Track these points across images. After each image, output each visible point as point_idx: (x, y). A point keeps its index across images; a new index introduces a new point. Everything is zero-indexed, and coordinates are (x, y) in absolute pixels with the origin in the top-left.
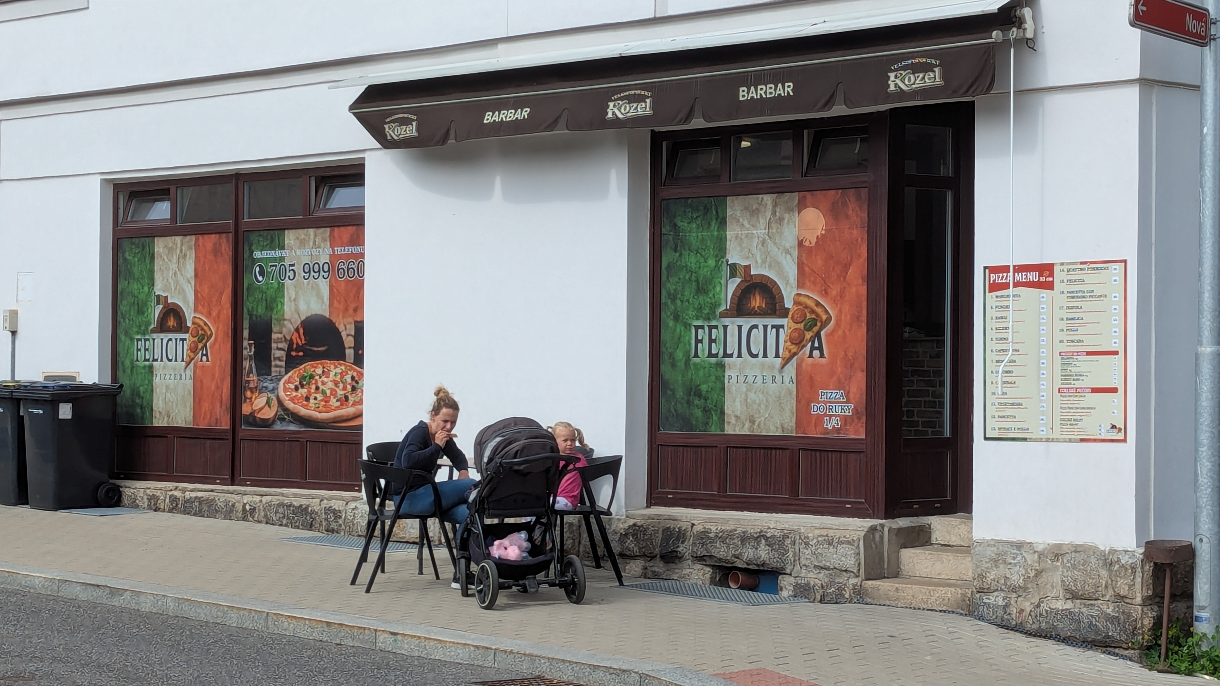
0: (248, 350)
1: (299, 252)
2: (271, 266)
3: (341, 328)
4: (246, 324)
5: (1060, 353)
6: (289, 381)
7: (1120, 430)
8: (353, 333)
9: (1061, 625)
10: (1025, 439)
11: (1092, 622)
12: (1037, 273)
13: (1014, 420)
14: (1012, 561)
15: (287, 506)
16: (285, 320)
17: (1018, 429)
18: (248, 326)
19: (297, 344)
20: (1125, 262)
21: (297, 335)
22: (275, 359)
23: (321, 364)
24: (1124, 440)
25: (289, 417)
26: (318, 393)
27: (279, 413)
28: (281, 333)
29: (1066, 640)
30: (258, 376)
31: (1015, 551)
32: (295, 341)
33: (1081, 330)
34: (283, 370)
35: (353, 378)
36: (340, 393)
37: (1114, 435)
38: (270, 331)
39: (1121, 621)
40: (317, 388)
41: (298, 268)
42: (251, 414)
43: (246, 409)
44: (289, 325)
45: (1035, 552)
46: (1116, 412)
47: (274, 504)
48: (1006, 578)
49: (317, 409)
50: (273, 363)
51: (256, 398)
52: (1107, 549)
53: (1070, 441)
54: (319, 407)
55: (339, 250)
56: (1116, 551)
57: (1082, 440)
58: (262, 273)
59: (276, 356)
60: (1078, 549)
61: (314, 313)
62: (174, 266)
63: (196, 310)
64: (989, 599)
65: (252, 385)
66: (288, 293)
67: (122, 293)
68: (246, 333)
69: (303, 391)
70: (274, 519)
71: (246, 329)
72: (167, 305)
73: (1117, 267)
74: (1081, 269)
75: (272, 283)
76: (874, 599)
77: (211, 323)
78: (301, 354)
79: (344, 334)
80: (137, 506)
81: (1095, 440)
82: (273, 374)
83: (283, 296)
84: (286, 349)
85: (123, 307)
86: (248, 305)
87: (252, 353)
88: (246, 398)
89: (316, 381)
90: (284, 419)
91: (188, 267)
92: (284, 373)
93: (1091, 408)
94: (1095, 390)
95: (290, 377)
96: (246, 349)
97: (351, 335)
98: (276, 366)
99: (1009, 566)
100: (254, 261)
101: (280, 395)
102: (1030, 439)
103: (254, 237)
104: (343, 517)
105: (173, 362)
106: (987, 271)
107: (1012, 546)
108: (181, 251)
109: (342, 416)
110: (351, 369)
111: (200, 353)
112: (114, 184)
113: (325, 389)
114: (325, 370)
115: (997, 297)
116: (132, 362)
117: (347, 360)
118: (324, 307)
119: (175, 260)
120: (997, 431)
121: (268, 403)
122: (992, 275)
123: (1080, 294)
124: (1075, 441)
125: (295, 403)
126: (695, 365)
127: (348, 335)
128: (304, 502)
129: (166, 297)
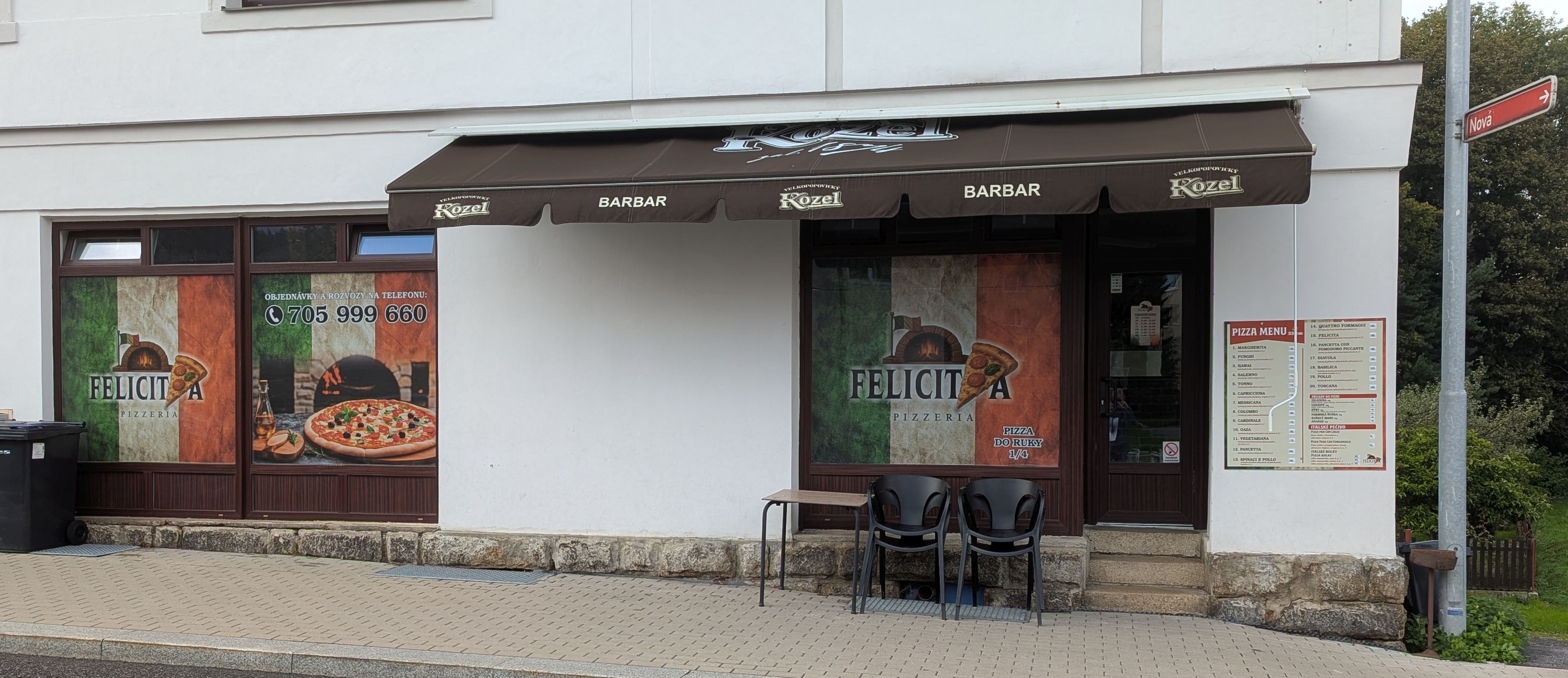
0: (260, 389)
1: (330, 296)
2: (291, 308)
3: (393, 368)
4: (256, 364)
5: (1311, 396)
6: (320, 419)
7: (1378, 460)
8: (410, 373)
9: (1318, 623)
10: (1272, 468)
11: (1356, 620)
12: (1285, 328)
13: (1259, 452)
14: (1261, 571)
15: (337, 539)
16: (311, 360)
17: (1263, 459)
18: (258, 365)
19: (331, 382)
20: (1384, 320)
21: (331, 375)
22: (299, 397)
23: (366, 403)
24: (1384, 468)
25: (321, 453)
26: (362, 430)
27: (305, 449)
28: (307, 373)
29: (1323, 635)
30: (275, 413)
31: (1264, 562)
32: (328, 381)
33: (1333, 377)
34: (312, 408)
35: (410, 416)
36: (393, 429)
37: (1372, 464)
38: (292, 371)
39: (1388, 618)
40: (361, 426)
41: (332, 312)
42: (265, 450)
43: (258, 445)
44: (319, 365)
45: (1287, 563)
46: (1373, 444)
47: (319, 537)
48: (1254, 585)
49: (361, 446)
50: (296, 402)
51: (272, 435)
52: (1364, 558)
53: (1323, 469)
54: (363, 443)
55: (388, 295)
56: (1375, 560)
57: (1336, 469)
58: (277, 313)
59: (300, 394)
60: (1335, 559)
61: (354, 354)
62: (147, 306)
63: (180, 349)
64: (1237, 603)
65: (266, 422)
66: (316, 335)
67: (67, 331)
68: (256, 373)
69: (342, 429)
70: (319, 551)
71: (255, 368)
72: (137, 344)
73: (1375, 324)
74: (1335, 326)
75: (293, 325)
76: (1098, 606)
77: (205, 362)
78: (337, 393)
79: (397, 375)
80: (112, 543)
81: (1350, 468)
82: (296, 412)
83: (310, 337)
84: (315, 388)
85: (68, 345)
86: (260, 344)
87: (266, 391)
88: (257, 435)
89: (359, 419)
90: (314, 455)
91: (168, 306)
92: (312, 411)
93: (1347, 442)
94: (1349, 427)
95: (321, 414)
96: (257, 387)
97: (408, 376)
98: (301, 404)
99: (1257, 575)
100: (266, 304)
101: (307, 432)
102: (1278, 467)
103: (266, 281)
104: (416, 547)
105: (149, 400)
106: (1229, 326)
107: (1262, 558)
108: (158, 291)
109: (396, 452)
110: (408, 407)
111: (189, 391)
112: (53, 223)
113: (371, 426)
114: (371, 408)
115: (1239, 348)
116: (85, 400)
117: (402, 399)
118: (368, 348)
119: (148, 299)
120: (1240, 461)
121: (291, 439)
122: (1234, 329)
123: (1334, 347)
124: (1330, 469)
125: (329, 440)
126: (854, 405)
127: (403, 376)
128: (362, 535)
129: (137, 336)
